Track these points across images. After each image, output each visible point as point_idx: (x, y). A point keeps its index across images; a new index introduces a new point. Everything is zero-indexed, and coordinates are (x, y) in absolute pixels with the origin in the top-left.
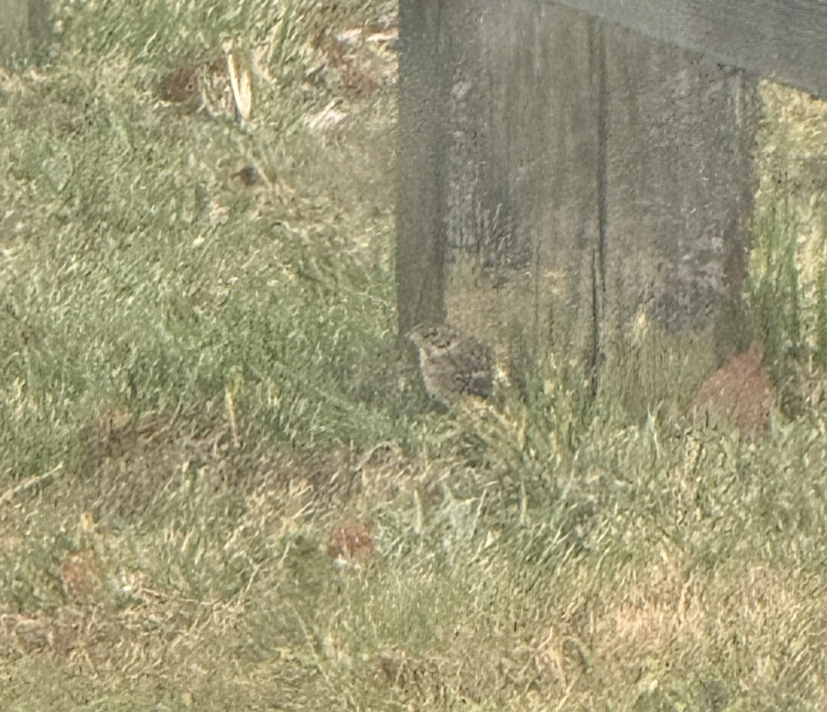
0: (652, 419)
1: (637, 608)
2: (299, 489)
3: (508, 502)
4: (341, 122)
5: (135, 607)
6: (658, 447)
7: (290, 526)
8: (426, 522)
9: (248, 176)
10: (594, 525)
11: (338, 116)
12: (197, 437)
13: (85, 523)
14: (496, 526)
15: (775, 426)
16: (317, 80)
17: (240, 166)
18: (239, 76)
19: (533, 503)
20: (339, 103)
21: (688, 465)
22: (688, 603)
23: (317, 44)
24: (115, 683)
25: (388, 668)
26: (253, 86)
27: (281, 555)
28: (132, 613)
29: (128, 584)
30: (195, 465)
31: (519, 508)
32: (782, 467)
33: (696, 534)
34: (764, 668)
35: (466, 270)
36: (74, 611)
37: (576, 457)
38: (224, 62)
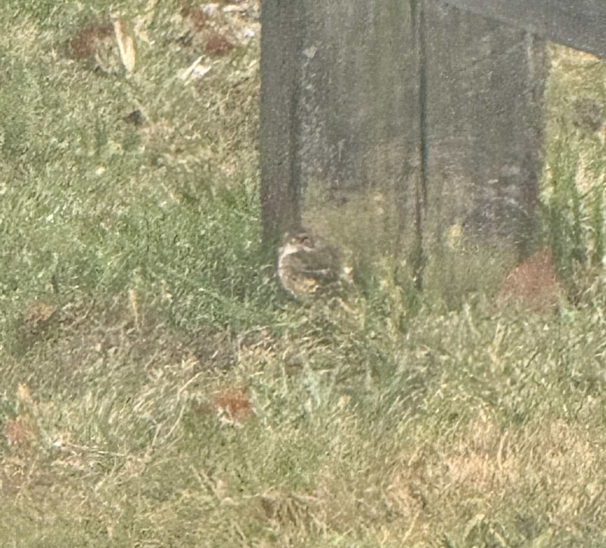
0: (467, 308)
1: (464, 457)
2: (189, 364)
3: (355, 373)
4: (206, 75)
5: (64, 458)
6: (473, 329)
7: (182, 392)
8: (291, 388)
9: (135, 118)
10: (425, 392)
11: (203, 70)
12: (107, 323)
13: (22, 392)
14: (346, 392)
15: (564, 312)
16: (185, 42)
17: (129, 111)
18: (124, 39)
19: (375, 373)
20: (203, 59)
21: (497, 342)
22: (504, 453)
23: (185, 13)
24: (51, 518)
25: (267, 505)
26: (135, 47)
27: (178, 416)
28: (62, 463)
29: (58, 440)
30: (107, 346)
31: (365, 377)
32: (570, 343)
33: (507, 398)
34: (567, 504)
35: (316, 193)
36: (18, 462)
37: (408, 337)
38: (111, 28)
